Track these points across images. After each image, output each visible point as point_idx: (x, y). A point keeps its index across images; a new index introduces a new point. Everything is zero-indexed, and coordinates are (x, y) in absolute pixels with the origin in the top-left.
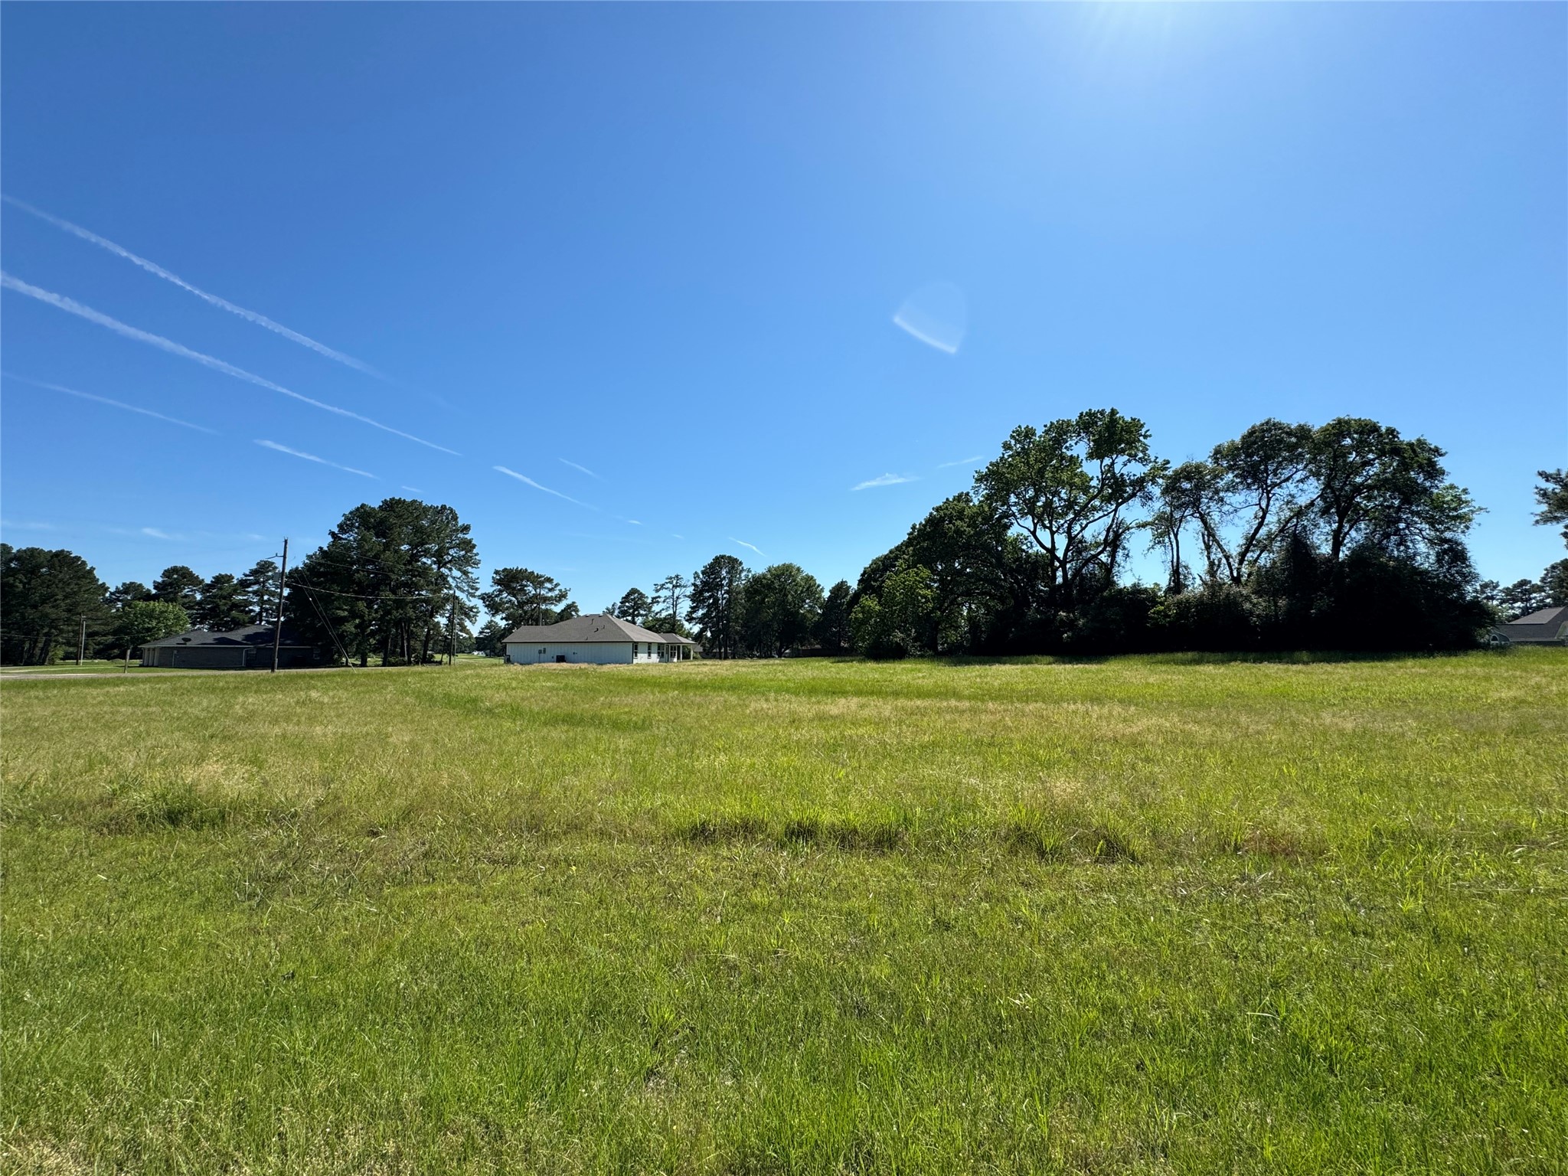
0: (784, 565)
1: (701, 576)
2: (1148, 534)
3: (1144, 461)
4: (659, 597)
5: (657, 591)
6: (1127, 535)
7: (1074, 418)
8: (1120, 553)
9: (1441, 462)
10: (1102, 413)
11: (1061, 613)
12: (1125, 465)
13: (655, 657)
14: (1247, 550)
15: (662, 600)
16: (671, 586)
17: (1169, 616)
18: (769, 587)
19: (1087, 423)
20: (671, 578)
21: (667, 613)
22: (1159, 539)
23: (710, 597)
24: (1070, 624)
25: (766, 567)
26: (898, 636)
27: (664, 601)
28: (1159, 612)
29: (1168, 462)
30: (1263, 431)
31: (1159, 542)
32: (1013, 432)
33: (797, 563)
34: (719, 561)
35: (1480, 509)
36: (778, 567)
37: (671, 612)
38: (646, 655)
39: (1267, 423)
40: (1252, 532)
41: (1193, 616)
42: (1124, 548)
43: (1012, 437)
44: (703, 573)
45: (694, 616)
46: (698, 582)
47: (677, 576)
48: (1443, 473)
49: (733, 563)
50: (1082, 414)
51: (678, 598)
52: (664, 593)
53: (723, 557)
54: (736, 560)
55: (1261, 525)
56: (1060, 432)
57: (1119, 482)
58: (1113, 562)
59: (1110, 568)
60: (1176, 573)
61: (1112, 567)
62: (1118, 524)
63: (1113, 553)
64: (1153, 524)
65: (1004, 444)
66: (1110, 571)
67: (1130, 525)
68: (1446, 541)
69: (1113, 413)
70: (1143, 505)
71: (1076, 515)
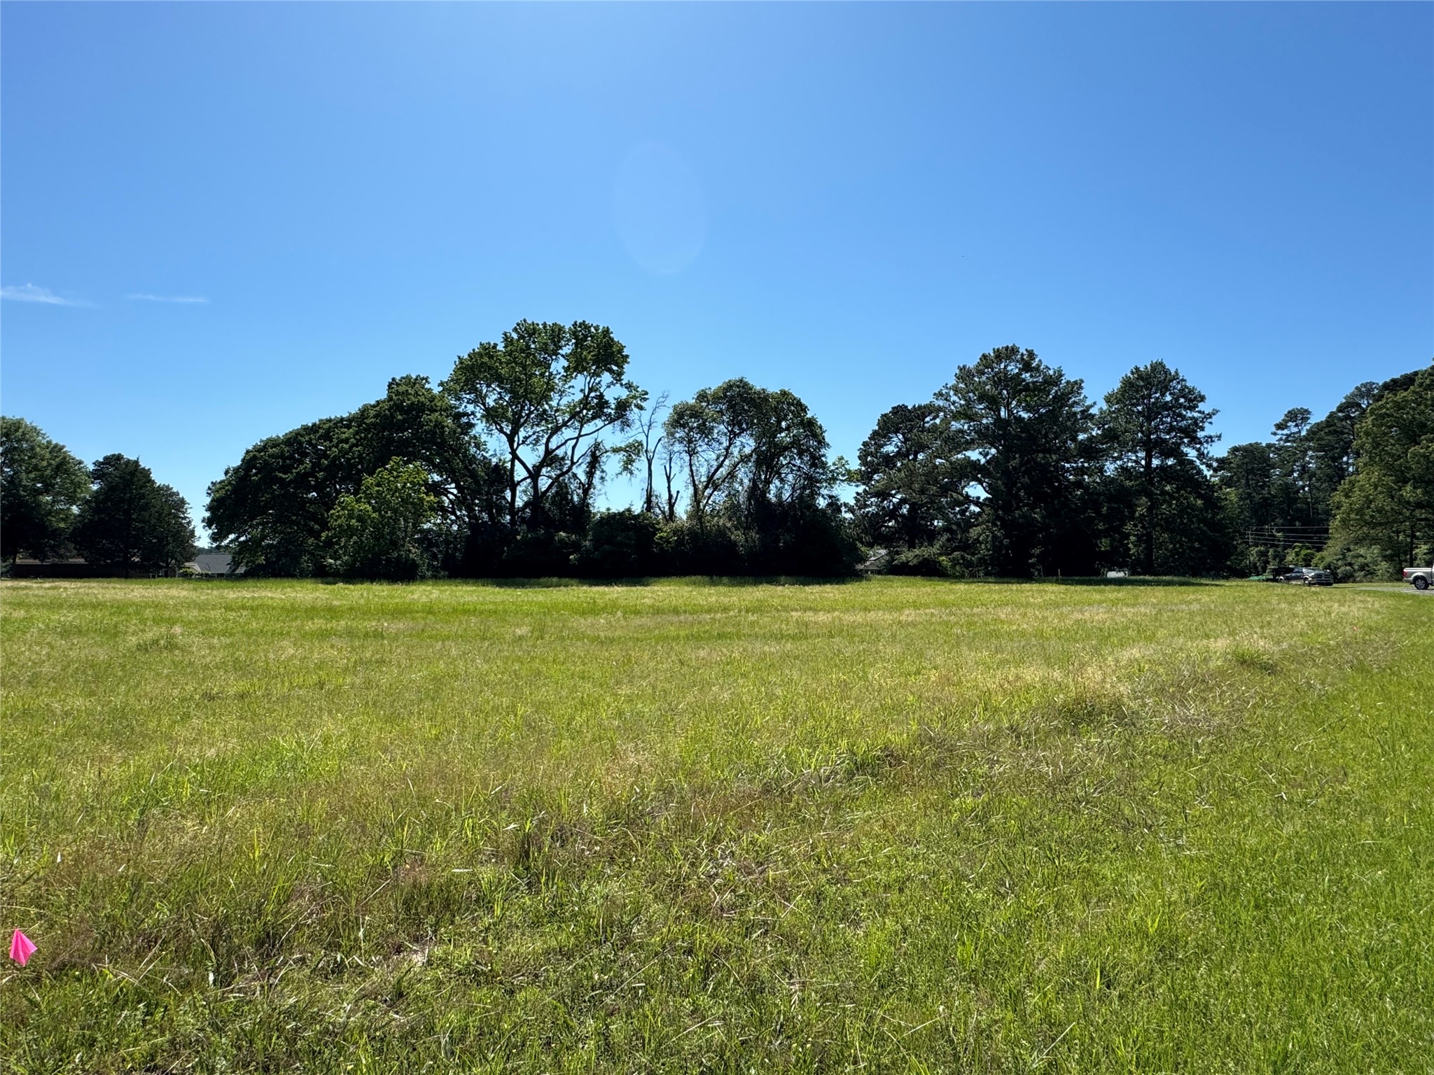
2: (621, 456)
3: (629, 386)
6: (604, 459)
7: (568, 326)
8: (598, 474)
10: (597, 328)
11: (561, 533)
12: (609, 387)
14: (706, 487)
17: (670, 543)
19: (581, 333)
22: (627, 466)
24: (576, 547)
28: (661, 538)
30: (738, 387)
31: (626, 469)
32: (518, 324)
39: (741, 381)
40: (713, 472)
42: (603, 471)
43: (515, 330)
48: (828, 445)
50: (575, 323)
55: (720, 466)
56: (556, 334)
57: (602, 403)
58: (590, 484)
59: (587, 488)
60: (649, 500)
61: (589, 488)
62: (597, 446)
63: (590, 475)
64: (626, 451)
65: (505, 334)
66: (586, 492)
67: (608, 448)
68: (831, 497)
69: (607, 332)
70: (622, 430)
71: (556, 430)
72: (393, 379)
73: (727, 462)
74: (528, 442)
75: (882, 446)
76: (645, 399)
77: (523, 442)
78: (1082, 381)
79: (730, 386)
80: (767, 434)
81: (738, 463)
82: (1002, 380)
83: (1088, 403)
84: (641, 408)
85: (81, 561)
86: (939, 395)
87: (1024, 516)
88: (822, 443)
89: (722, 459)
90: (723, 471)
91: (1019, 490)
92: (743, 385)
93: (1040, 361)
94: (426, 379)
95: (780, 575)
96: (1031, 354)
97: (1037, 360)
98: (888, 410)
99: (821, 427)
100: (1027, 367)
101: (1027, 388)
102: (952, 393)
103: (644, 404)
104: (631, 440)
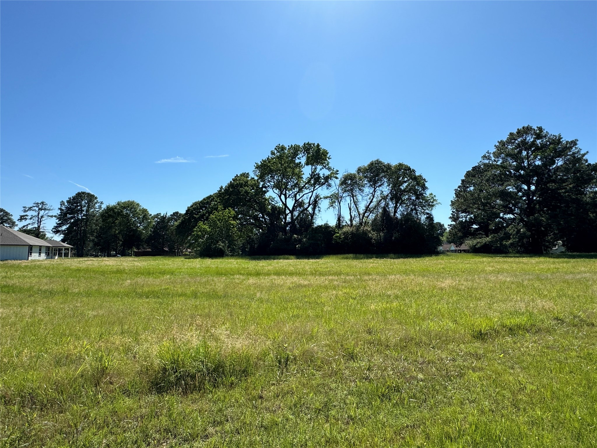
0: (129, 201)
1: (66, 204)
2: (328, 201)
3: (329, 169)
4: (27, 215)
5: (25, 211)
6: (320, 202)
7: (301, 145)
8: (317, 209)
9: (427, 185)
10: (314, 145)
11: (295, 235)
12: (321, 170)
13: (43, 256)
14: (366, 212)
15: (29, 217)
16: (37, 209)
17: (341, 239)
18: (120, 214)
19: (307, 148)
20: (38, 204)
21: (33, 227)
22: (332, 205)
23: (72, 218)
24: (300, 241)
25: (117, 201)
26: (221, 245)
27: (31, 219)
28: (337, 236)
29: (338, 171)
30: (376, 163)
32: (276, 147)
33: (137, 201)
34: (80, 196)
35: (439, 203)
36: (125, 202)
37: (36, 226)
38: (38, 254)
39: (377, 161)
40: (368, 205)
41: (350, 239)
42: (319, 207)
43: (276, 149)
44: (68, 202)
45: (60, 229)
46: (63, 208)
47: (43, 203)
48: (427, 188)
49: (91, 198)
50: (305, 143)
51: (42, 217)
52: (30, 213)
53: (83, 193)
54: (93, 196)
55: (371, 202)
56: (296, 150)
57: (319, 177)
58: (314, 213)
60: (339, 220)
61: (313, 215)
62: (317, 196)
63: (314, 209)
64: (330, 197)
65: (272, 151)
66: (312, 217)
67: (322, 197)
68: (428, 214)
69: (318, 145)
70: (327, 188)
71: (300, 190)
72: (237, 175)
73: (375, 200)
74: (290, 197)
76: (337, 174)
78: (577, 140)
80: (396, 185)
81: (381, 200)
82: (524, 145)
83: (582, 152)
84: (337, 178)
85: (150, 250)
86: (484, 157)
87: (536, 219)
88: (424, 188)
89: (372, 198)
90: (372, 205)
91: (535, 205)
93: (547, 132)
94: (248, 174)
96: (540, 129)
97: (545, 132)
99: (425, 180)
100: (539, 136)
101: (538, 149)
102: (491, 155)
103: (337, 176)
104: (333, 193)
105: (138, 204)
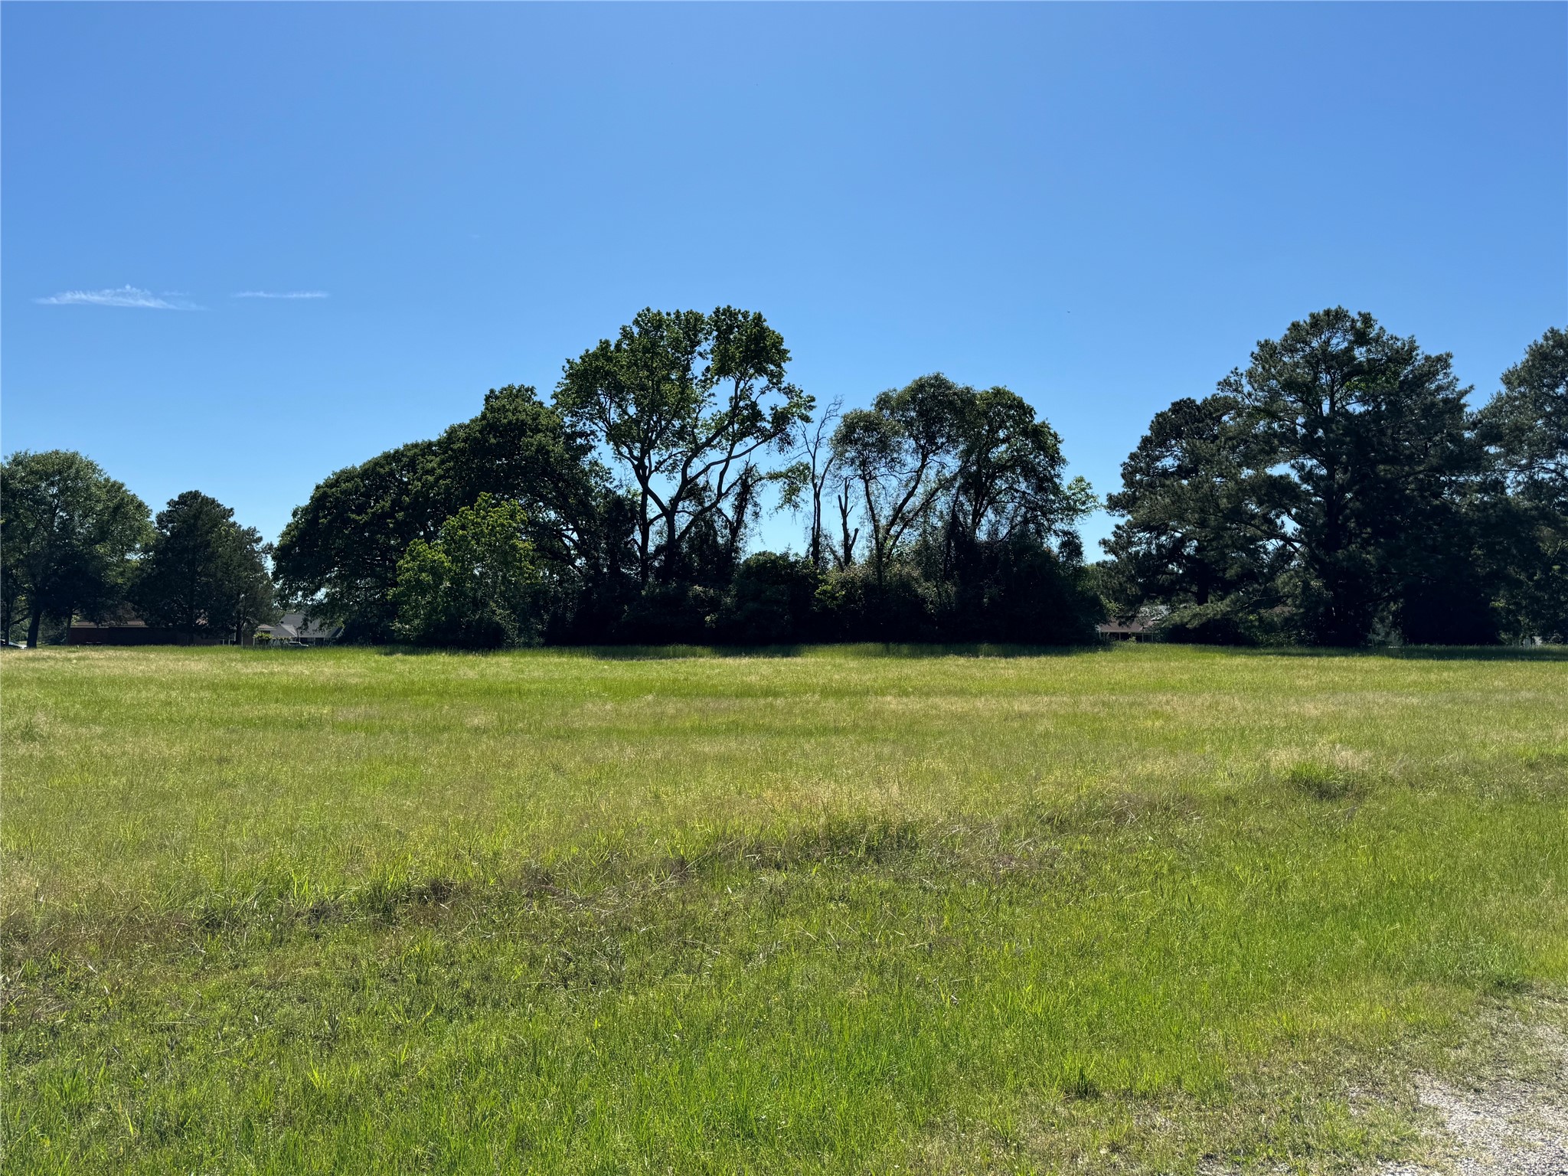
2: (779, 487)
3: (789, 391)
6: (757, 488)
7: (707, 313)
8: (749, 509)
9: (1064, 450)
10: (745, 315)
11: (697, 587)
12: (763, 393)
14: (892, 523)
17: (836, 599)
19: (726, 321)
22: (790, 496)
24: (714, 604)
28: (825, 592)
29: (813, 399)
30: (932, 386)
31: (789, 501)
32: (639, 316)
39: (937, 378)
40: (899, 503)
41: (860, 598)
42: (756, 505)
43: (636, 322)
48: (1064, 461)
50: (718, 310)
55: (911, 494)
56: (692, 325)
57: (756, 415)
58: (740, 521)
59: (736, 527)
60: (815, 543)
61: (738, 527)
62: (748, 471)
63: (740, 509)
64: (787, 477)
65: (624, 329)
66: (734, 531)
67: (763, 473)
68: (1065, 533)
69: (758, 319)
70: (781, 450)
71: (697, 450)
72: (492, 391)
73: (920, 489)
74: (662, 468)
75: (1158, 459)
76: (811, 408)
77: (657, 469)
78: (1449, 355)
79: (920, 386)
80: (978, 448)
81: (937, 490)
82: (1324, 359)
83: (1460, 387)
84: (806, 419)
85: (141, 624)
86: (1225, 384)
87: (1350, 557)
88: (1055, 459)
89: (913, 484)
90: (915, 502)
91: (1347, 519)
92: (939, 383)
93: (1381, 328)
94: (532, 390)
95: (981, 642)
96: (1367, 319)
97: (1377, 327)
98: (1166, 407)
99: (1055, 436)
100: (1361, 338)
101: (1358, 370)
102: (1244, 381)
103: (810, 414)
104: (794, 463)
105: (91, 466)
